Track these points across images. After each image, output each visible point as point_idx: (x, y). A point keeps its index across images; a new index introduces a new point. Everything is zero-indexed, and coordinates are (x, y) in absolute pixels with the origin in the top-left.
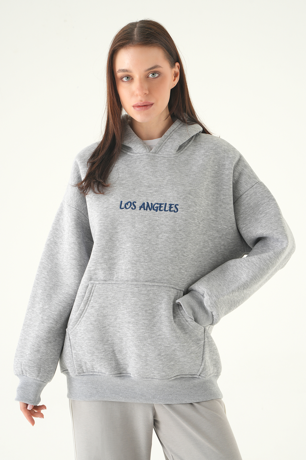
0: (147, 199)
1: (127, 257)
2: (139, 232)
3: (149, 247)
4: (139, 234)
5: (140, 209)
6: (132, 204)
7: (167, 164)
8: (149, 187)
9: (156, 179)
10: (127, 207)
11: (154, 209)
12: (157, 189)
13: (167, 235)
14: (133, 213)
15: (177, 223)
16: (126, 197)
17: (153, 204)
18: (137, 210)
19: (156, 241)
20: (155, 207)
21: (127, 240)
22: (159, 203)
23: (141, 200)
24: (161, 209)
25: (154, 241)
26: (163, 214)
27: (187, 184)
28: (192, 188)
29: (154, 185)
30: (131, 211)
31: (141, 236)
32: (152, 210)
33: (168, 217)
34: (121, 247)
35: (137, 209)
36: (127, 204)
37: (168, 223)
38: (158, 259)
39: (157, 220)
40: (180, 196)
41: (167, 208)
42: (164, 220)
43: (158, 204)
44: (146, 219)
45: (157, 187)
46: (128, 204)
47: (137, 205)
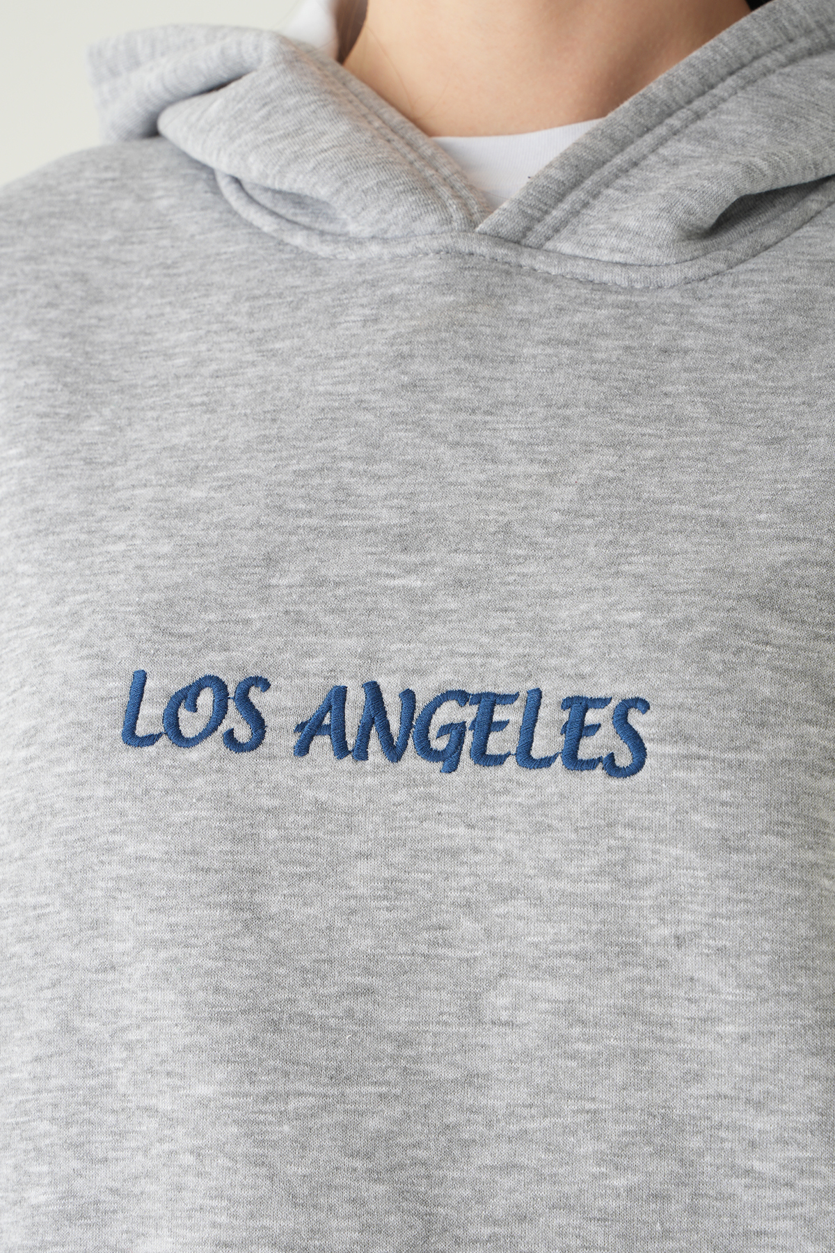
0: (370, 657)
1: (200, 1201)
2: (304, 970)
3: (398, 1111)
4: (305, 984)
5: (303, 749)
6: (231, 705)
7: (607, 348)
8: (404, 541)
9: (482, 477)
10: (188, 731)
11: (427, 751)
12: (477, 559)
13: (556, 990)
14: (234, 785)
15: (641, 871)
16: (182, 636)
17: (421, 702)
18: (272, 757)
19: (463, 1049)
20: (433, 732)
21: (187, 1041)
22: (474, 688)
23: (311, 665)
24: (496, 744)
25: (440, 1050)
26: (503, 799)
27: (763, 517)
28: (804, 546)
29: (458, 528)
30: (215, 765)
31: (320, 1001)
32: (411, 760)
33: (555, 823)
34: (147, 1102)
35: (276, 751)
36: (187, 697)
37: (558, 875)
38: (496, 1223)
39: (454, 853)
40: (675, 625)
41: (547, 741)
42: (522, 848)
43: (462, 697)
44: (355, 843)
45: (478, 545)
46: (200, 701)
47: (277, 711)
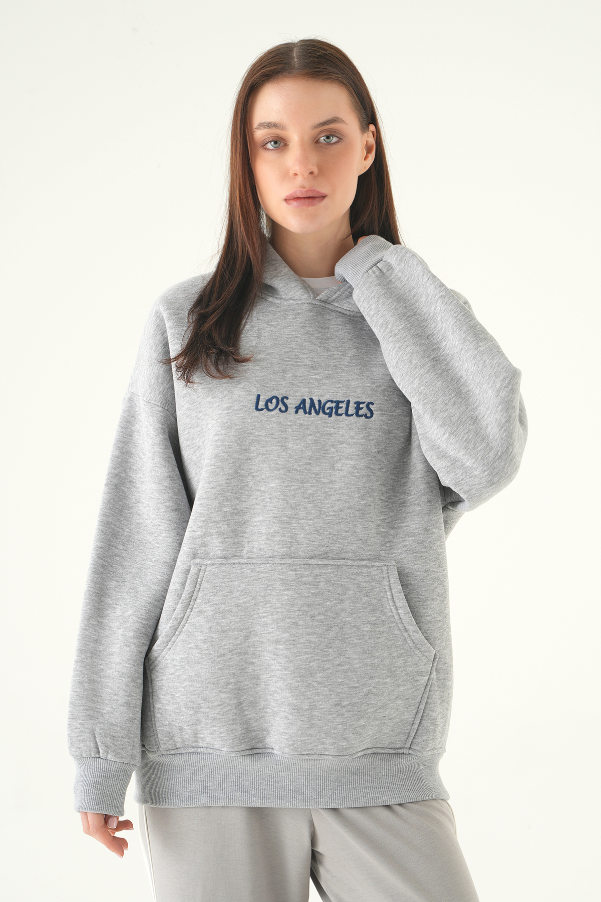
0: (310, 392)
1: (271, 508)
2: (296, 459)
3: (315, 489)
4: (296, 462)
5: (297, 412)
6: (280, 402)
9: (327, 354)
10: (271, 408)
11: (324, 413)
12: (331, 372)
13: (352, 463)
14: (281, 420)
15: (371, 438)
16: (267, 387)
17: (323, 402)
18: (290, 414)
19: (330, 476)
20: (326, 409)
21: (269, 475)
22: (334, 400)
23: (297, 394)
24: (340, 411)
25: (325, 476)
26: (342, 423)
29: (324, 365)
30: (277, 415)
31: (299, 466)
32: (321, 414)
33: (354, 428)
34: (258, 488)
35: (291, 412)
36: (270, 400)
37: (354, 439)
38: (335, 512)
39: (331, 434)
40: (377, 387)
41: (351, 410)
42: (346, 433)
43: (332, 402)
44: (308, 432)
45: (330, 369)
46: (273, 401)
47: (290, 404)
